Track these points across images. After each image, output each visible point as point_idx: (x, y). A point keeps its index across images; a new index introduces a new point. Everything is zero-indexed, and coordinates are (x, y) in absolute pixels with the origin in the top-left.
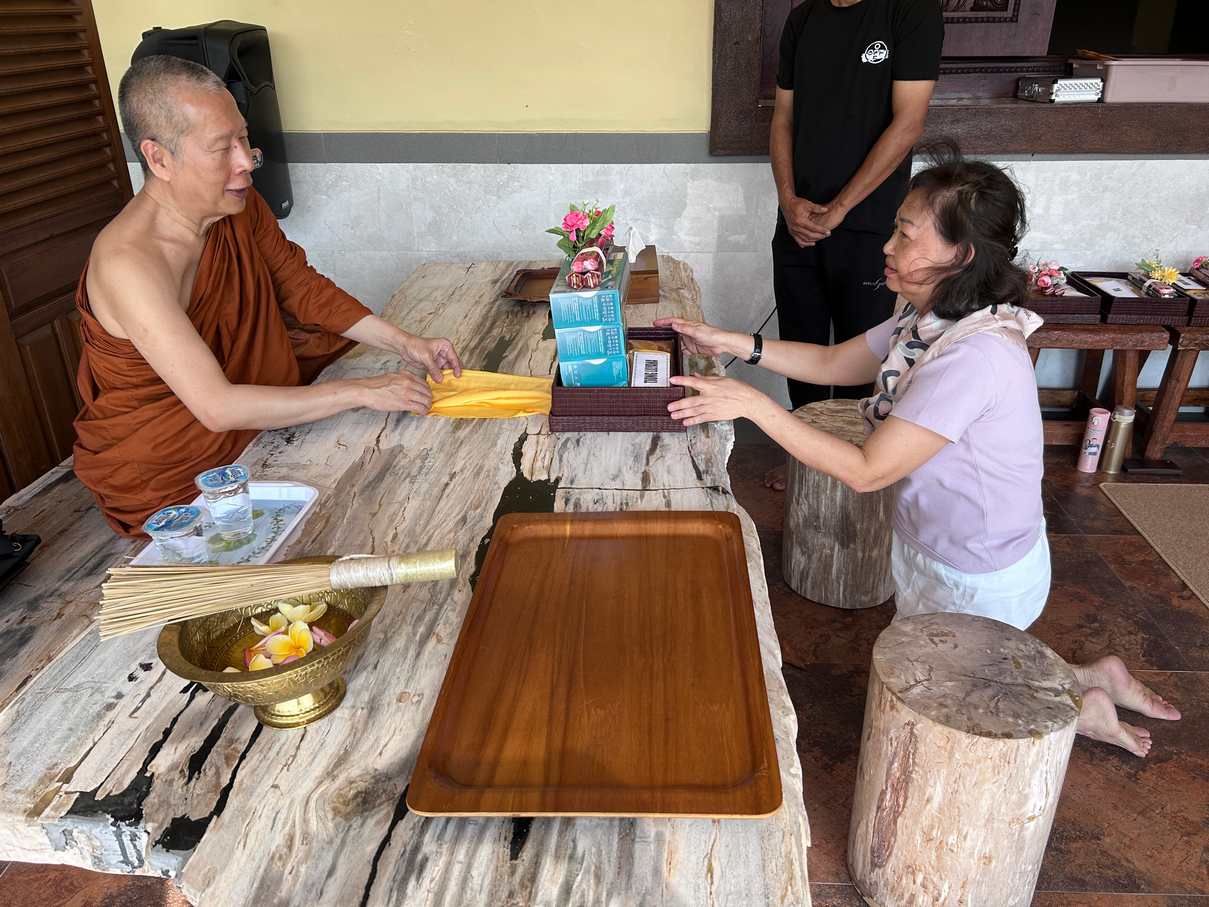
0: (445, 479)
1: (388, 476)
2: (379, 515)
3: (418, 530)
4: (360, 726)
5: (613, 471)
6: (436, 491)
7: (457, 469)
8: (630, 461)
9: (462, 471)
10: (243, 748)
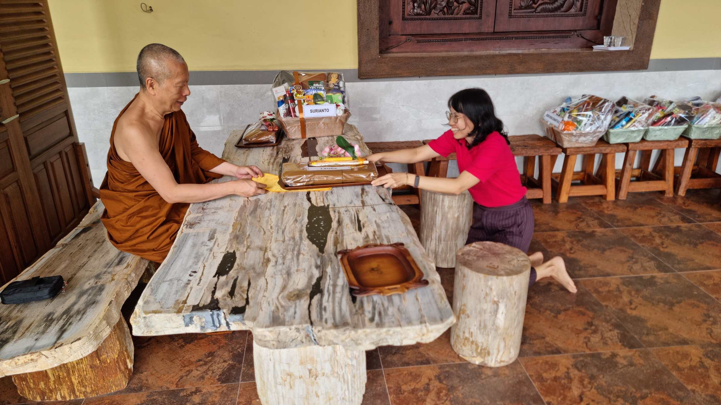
0: (283, 208)
1: (258, 209)
2: (261, 221)
3: (280, 225)
4: (287, 279)
5: (350, 201)
6: (281, 212)
7: (286, 204)
8: (355, 198)
9: (288, 205)
10: (247, 288)
